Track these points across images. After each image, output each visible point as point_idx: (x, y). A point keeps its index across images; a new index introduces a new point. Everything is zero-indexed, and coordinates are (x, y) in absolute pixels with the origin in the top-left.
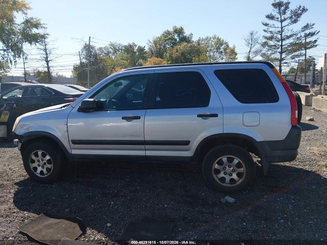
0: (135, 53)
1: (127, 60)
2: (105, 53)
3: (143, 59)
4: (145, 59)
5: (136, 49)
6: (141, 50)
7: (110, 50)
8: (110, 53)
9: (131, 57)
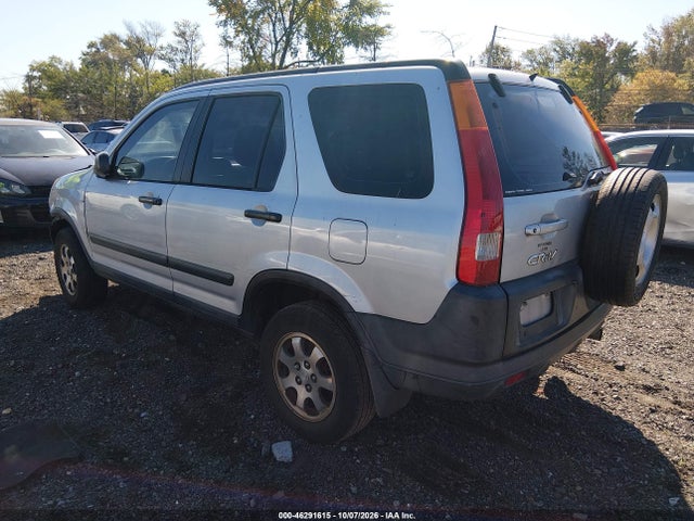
0: (608, 59)
1: (583, 77)
2: (539, 63)
3: (625, 74)
4: (630, 73)
5: (611, 49)
6: (624, 51)
7: (553, 53)
8: (551, 60)
9: (594, 69)
